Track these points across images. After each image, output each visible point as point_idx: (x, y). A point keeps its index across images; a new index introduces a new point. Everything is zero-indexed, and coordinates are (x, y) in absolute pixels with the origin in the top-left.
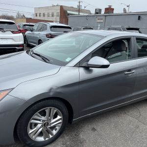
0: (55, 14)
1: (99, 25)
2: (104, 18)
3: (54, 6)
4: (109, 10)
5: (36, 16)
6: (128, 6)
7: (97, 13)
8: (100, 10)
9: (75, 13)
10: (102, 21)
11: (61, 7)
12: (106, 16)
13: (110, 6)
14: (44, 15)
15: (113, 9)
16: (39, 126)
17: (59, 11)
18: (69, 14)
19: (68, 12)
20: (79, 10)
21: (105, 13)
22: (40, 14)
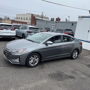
0: (28, 18)
1: (53, 27)
2: (55, 23)
3: (28, 14)
4: (58, 19)
5: (17, 19)
6: (69, 17)
7: (52, 20)
8: (54, 19)
9: (40, 18)
10: (54, 25)
11: (32, 15)
12: (56, 22)
13: (59, 18)
14: (22, 19)
15: (60, 19)
16: (32, 60)
17: (31, 17)
18: (36, 19)
19: (36, 18)
20: (42, 17)
21: (56, 21)
22: (19, 18)
